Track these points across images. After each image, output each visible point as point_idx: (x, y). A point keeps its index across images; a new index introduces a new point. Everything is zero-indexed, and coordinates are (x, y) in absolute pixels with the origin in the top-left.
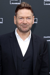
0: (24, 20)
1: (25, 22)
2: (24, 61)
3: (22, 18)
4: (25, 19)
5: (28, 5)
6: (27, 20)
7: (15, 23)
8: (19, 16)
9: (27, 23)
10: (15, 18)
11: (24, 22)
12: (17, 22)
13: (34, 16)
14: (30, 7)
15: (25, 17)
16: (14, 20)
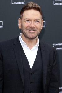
0: (31, 23)
1: (33, 26)
2: (31, 74)
3: (29, 20)
4: (33, 22)
5: (36, 5)
6: (35, 23)
7: (20, 27)
8: (25, 18)
9: (35, 26)
10: (19, 21)
11: (31, 25)
12: (22, 26)
13: (43, 20)
14: (39, 8)
15: (33, 20)
16: (19, 23)
